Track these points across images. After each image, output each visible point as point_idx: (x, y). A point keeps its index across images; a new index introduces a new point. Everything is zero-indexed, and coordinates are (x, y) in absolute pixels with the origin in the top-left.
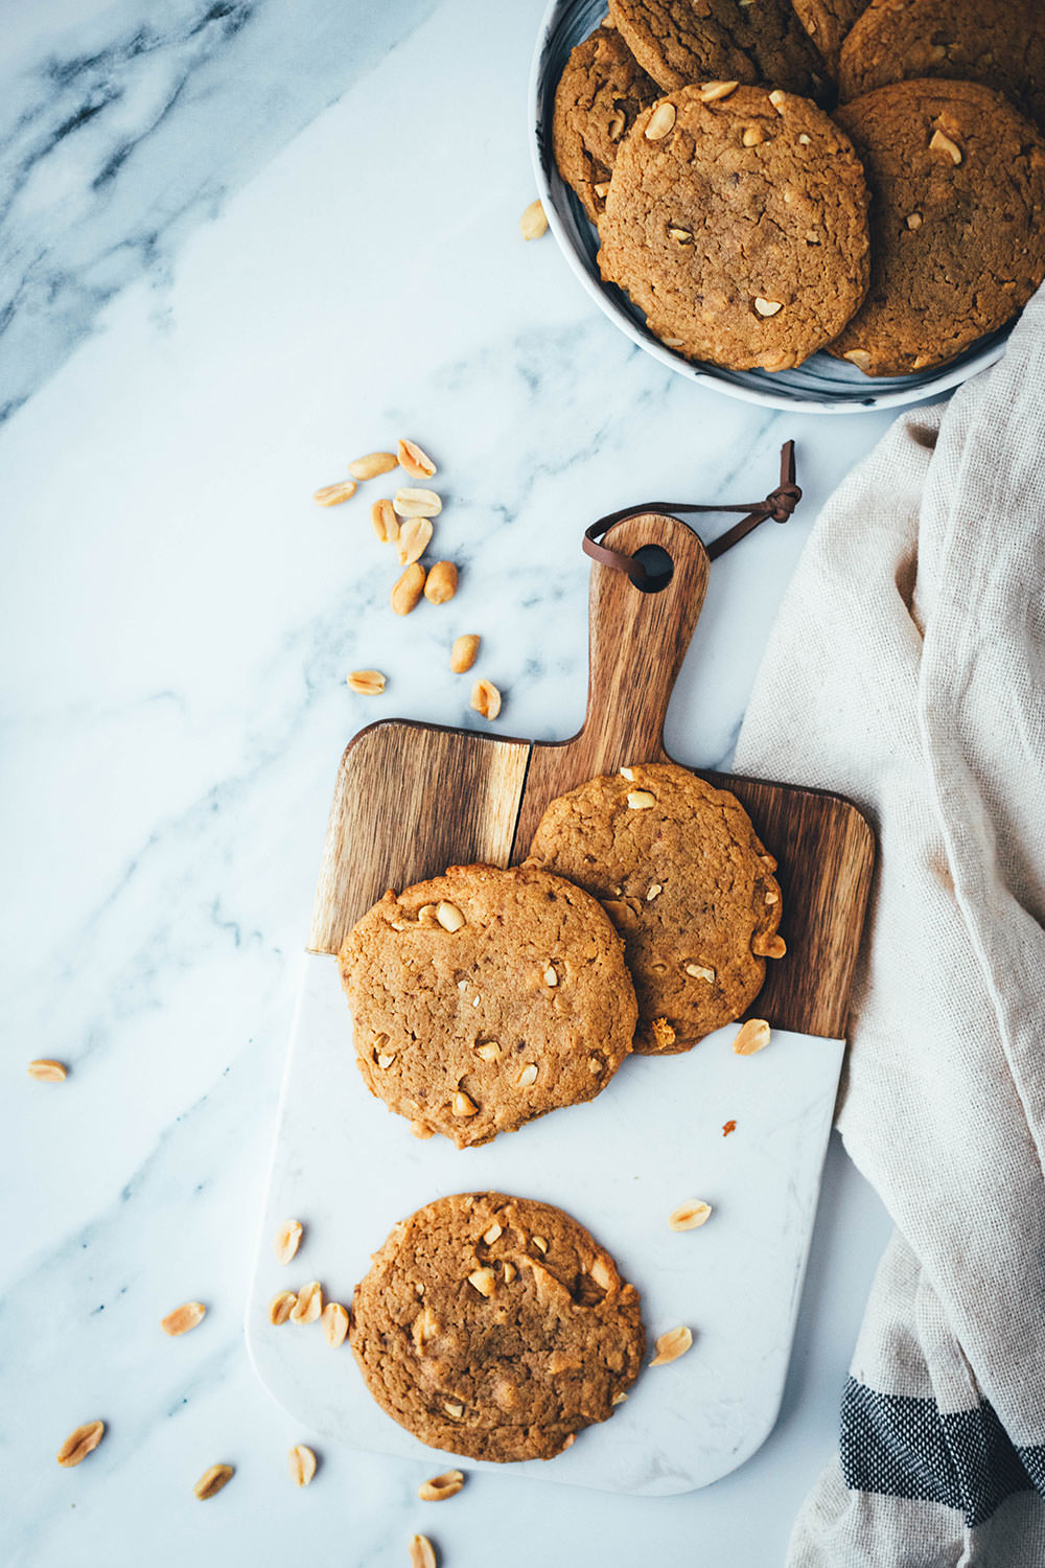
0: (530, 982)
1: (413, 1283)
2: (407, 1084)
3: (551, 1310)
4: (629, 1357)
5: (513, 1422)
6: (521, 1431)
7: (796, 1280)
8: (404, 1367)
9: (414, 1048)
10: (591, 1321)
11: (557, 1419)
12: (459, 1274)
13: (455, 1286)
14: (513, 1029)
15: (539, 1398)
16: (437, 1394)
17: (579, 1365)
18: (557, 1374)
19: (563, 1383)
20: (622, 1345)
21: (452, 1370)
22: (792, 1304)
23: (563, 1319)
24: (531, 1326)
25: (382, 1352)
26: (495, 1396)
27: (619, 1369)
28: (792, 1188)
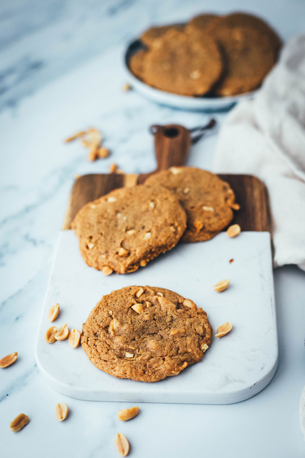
0: (144, 207)
1: (108, 311)
2: (100, 250)
3: (168, 313)
4: (205, 329)
5: (157, 355)
6: (161, 358)
7: (272, 305)
8: (106, 343)
9: (102, 238)
10: (186, 316)
11: (177, 353)
12: (127, 305)
13: (126, 310)
14: (139, 223)
15: (168, 344)
16: (121, 349)
17: (184, 330)
18: (175, 335)
19: (178, 338)
20: (202, 324)
21: (127, 339)
22: (272, 313)
23: (174, 316)
24: (160, 321)
25: (96, 340)
26: (148, 346)
27: (202, 332)
28: (262, 276)
